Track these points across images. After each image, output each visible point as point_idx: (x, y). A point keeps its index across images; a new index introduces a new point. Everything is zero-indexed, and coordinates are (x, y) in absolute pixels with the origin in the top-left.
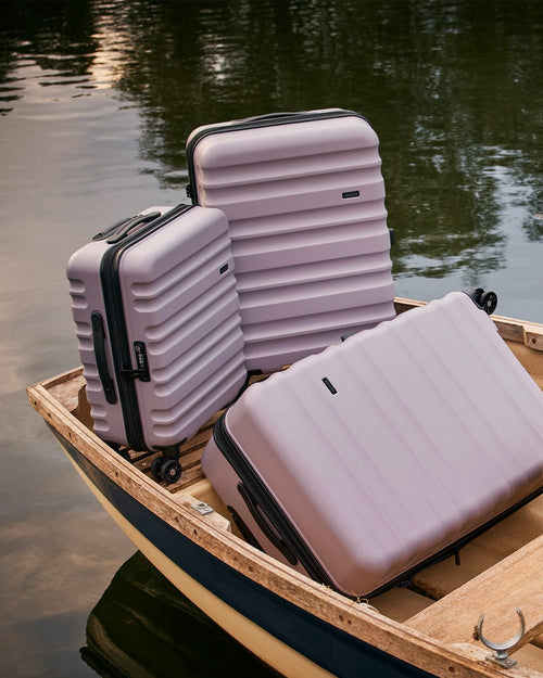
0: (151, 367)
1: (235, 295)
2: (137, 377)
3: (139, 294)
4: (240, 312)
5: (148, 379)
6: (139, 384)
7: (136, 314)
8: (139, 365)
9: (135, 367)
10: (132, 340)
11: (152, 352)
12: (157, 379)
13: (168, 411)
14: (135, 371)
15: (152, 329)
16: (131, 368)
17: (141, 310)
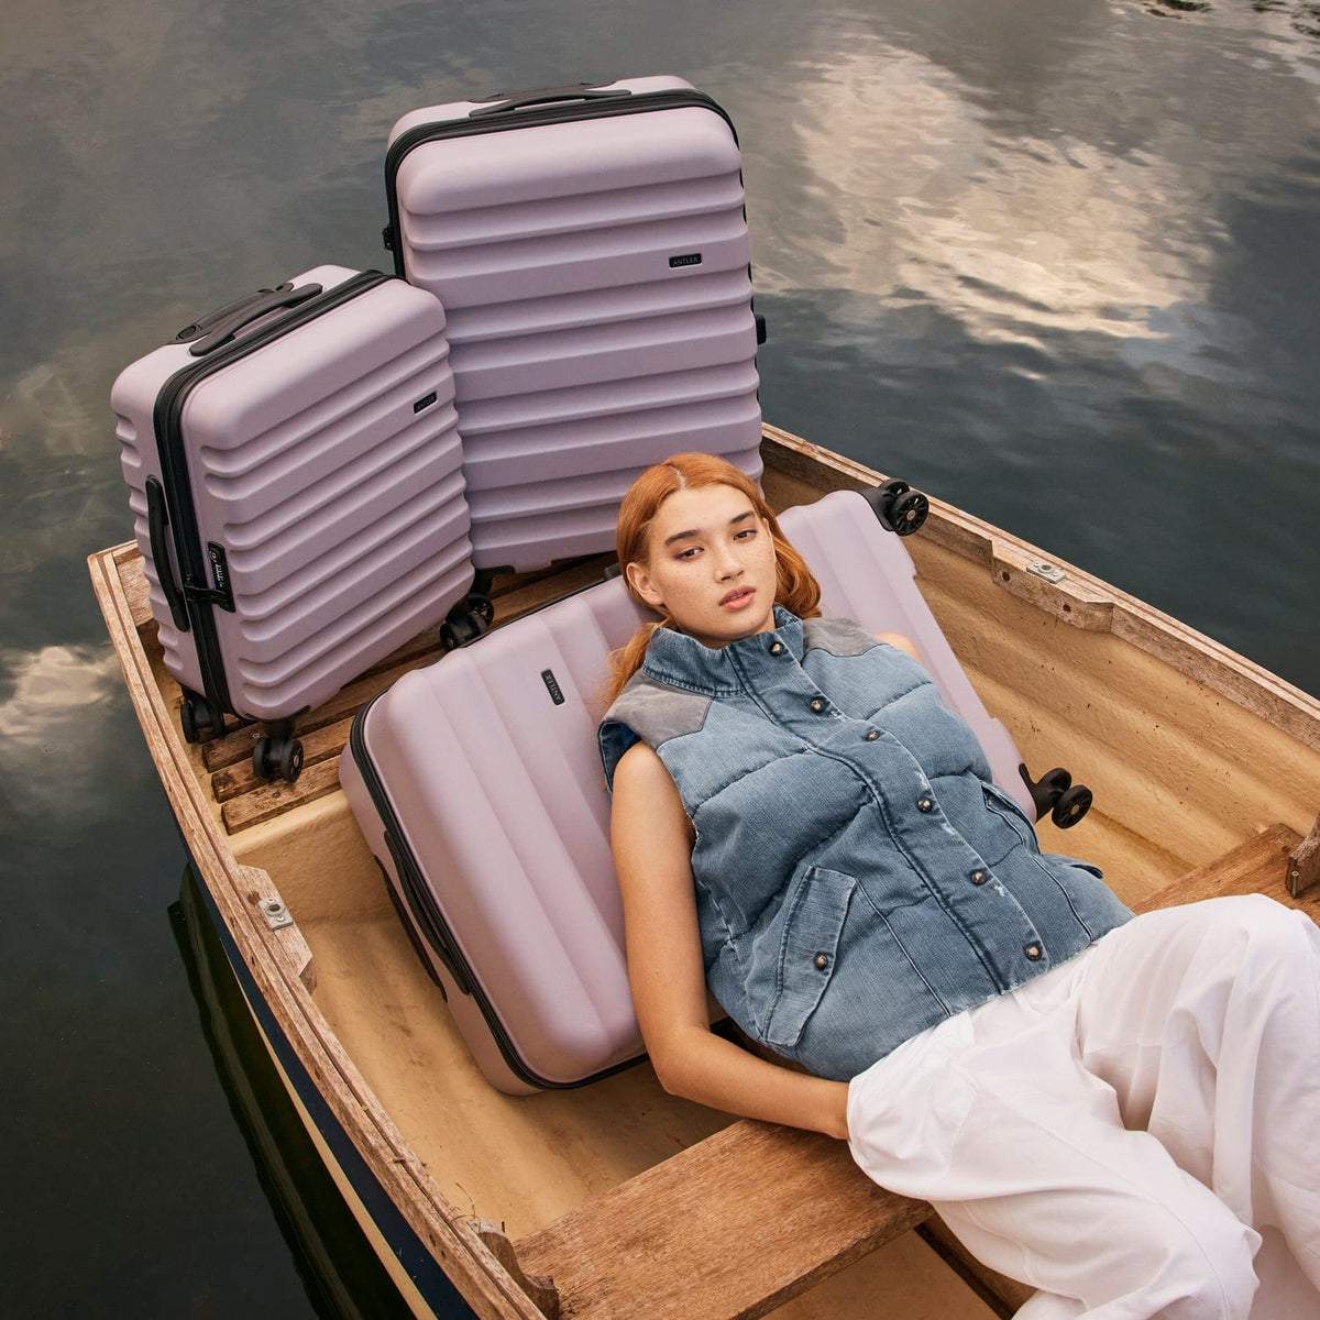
0: (236, 589)
1: (456, 442)
2: (216, 602)
3: (214, 466)
4: (464, 470)
5: (230, 607)
6: (218, 612)
7: (210, 499)
8: (217, 582)
9: (211, 585)
10: (205, 537)
11: (237, 567)
12: (246, 611)
13: (263, 666)
14: (212, 592)
15: (235, 527)
16: (205, 584)
17: (218, 493)
